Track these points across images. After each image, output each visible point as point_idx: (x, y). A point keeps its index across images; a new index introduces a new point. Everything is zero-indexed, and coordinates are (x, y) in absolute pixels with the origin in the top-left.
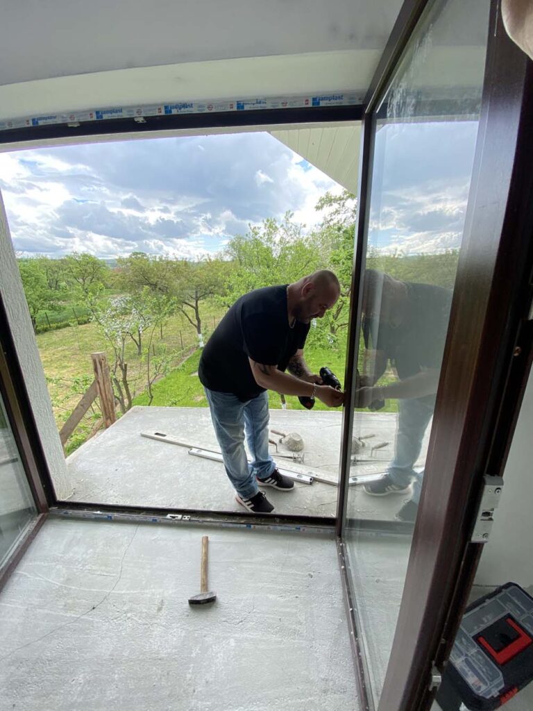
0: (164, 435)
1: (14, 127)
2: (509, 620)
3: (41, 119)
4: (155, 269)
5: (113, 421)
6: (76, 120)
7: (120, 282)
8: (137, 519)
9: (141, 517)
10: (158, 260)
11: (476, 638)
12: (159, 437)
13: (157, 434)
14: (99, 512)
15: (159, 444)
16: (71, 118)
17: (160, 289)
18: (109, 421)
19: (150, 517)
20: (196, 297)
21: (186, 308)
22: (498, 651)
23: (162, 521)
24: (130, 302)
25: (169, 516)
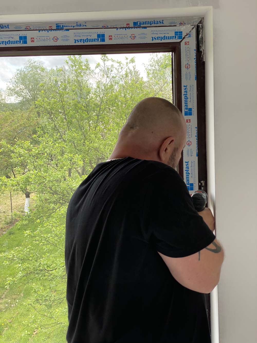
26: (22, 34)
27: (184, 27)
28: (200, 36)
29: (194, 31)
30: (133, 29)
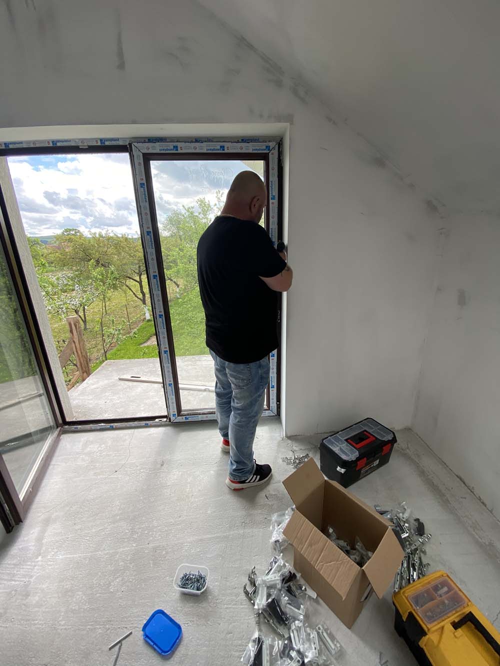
0: (139, 377)
1: (37, 146)
2: (365, 432)
3: (59, 141)
4: (96, 245)
5: (89, 374)
6: (85, 144)
7: (60, 258)
8: (133, 425)
9: (136, 423)
10: (97, 236)
11: (346, 440)
12: (135, 380)
13: (132, 377)
14: (103, 424)
15: (135, 383)
16: (82, 142)
17: (102, 265)
18: (85, 374)
19: (143, 423)
20: (139, 271)
21: (130, 283)
22: (357, 444)
23: (152, 424)
24: (72, 279)
25: (157, 420)
26: (175, 144)
27: (271, 143)
28: (280, 150)
29: (277, 145)
30: (241, 144)
